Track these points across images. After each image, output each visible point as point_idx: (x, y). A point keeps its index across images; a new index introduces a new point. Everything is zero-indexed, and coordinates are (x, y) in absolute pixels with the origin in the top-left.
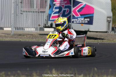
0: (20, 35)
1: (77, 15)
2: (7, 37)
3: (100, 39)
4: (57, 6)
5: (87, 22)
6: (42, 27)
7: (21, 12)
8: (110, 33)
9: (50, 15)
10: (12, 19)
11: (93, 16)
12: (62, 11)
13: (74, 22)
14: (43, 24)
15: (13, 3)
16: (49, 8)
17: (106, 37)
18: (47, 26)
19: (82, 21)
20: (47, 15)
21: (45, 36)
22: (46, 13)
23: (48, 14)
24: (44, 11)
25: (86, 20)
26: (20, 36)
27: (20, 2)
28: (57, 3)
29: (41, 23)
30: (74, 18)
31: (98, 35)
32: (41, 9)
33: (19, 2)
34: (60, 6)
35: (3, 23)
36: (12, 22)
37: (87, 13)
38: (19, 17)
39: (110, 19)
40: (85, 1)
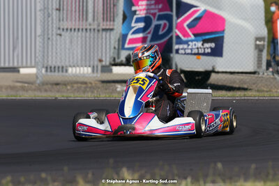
0: (57, 84)
1: (186, 35)
2: (27, 91)
3: (239, 89)
4: (139, 16)
5: (209, 51)
6: (108, 63)
7: (59, 32)
8: (263, 74)
9: (124, 36)
10: (38, 47)
11: (223, 37)
12: (153, 26)
13: (180, 51)
14: (110, 58)
15: (40, 10)
16: (121, 21)
17: (254, 84)
18: (118, 61)
19: (198, 48)
20: (118, 36)
21: (113, 84)
22: (115, 31)
23: (120, 34)
24: (111, 27)
25: (207, 45)
26: (58, 87)
27: (57, 9)
28: (141, 7)
29: (104, 55)
30: (179, 41)
31: (236, 81)
32: (105, 23)
33: (52, 9)
34: (148, 15)
35: (18, 56)
36: (37, 55)
37: (210, 31)
38: (54, 43)
39: (262, 43)
40: (203, 2)
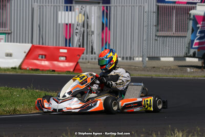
0: (154, 67)
2: (138, 71)
6: (181, 55)
14: (184, 53)
15: (146, 26)
16: (191, 33)
18: (188, 55)
20: (189, 41)
21: (184, 68)
22: (186, 39)
23: (190, 39)
24: (185, 35)
26: (154, 69)
27: (155, 26)
33: (153, 25)
36: (144, 51)
